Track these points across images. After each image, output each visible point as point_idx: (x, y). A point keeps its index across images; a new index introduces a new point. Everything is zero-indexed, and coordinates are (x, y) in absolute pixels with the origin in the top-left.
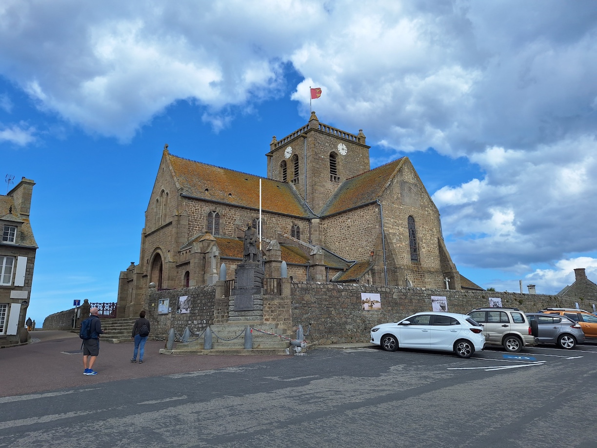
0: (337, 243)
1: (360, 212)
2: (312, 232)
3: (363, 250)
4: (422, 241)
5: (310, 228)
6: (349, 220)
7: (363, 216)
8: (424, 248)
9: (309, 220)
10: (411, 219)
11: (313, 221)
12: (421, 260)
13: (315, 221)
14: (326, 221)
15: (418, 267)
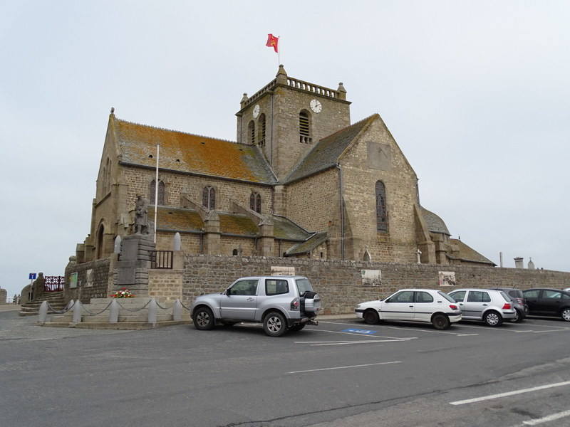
0: (300, 212)
1: (321, 178)
2: (275, 200)
3: (324, 220)
4: (392, 209)
5: (273, 195)
6: (311, 187)
7: (324, 182)
8: (395, 217)
9: (272, 187)
10: (380, 184)
11: (276, 188)
12: (390, 230)
13: (279, 189)
14: (290, 189)
15: (385, 238)
